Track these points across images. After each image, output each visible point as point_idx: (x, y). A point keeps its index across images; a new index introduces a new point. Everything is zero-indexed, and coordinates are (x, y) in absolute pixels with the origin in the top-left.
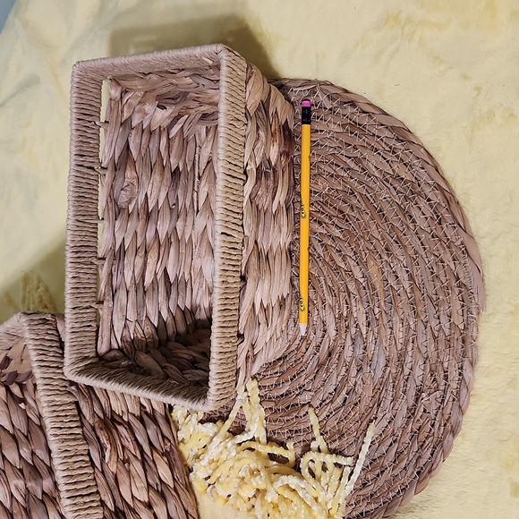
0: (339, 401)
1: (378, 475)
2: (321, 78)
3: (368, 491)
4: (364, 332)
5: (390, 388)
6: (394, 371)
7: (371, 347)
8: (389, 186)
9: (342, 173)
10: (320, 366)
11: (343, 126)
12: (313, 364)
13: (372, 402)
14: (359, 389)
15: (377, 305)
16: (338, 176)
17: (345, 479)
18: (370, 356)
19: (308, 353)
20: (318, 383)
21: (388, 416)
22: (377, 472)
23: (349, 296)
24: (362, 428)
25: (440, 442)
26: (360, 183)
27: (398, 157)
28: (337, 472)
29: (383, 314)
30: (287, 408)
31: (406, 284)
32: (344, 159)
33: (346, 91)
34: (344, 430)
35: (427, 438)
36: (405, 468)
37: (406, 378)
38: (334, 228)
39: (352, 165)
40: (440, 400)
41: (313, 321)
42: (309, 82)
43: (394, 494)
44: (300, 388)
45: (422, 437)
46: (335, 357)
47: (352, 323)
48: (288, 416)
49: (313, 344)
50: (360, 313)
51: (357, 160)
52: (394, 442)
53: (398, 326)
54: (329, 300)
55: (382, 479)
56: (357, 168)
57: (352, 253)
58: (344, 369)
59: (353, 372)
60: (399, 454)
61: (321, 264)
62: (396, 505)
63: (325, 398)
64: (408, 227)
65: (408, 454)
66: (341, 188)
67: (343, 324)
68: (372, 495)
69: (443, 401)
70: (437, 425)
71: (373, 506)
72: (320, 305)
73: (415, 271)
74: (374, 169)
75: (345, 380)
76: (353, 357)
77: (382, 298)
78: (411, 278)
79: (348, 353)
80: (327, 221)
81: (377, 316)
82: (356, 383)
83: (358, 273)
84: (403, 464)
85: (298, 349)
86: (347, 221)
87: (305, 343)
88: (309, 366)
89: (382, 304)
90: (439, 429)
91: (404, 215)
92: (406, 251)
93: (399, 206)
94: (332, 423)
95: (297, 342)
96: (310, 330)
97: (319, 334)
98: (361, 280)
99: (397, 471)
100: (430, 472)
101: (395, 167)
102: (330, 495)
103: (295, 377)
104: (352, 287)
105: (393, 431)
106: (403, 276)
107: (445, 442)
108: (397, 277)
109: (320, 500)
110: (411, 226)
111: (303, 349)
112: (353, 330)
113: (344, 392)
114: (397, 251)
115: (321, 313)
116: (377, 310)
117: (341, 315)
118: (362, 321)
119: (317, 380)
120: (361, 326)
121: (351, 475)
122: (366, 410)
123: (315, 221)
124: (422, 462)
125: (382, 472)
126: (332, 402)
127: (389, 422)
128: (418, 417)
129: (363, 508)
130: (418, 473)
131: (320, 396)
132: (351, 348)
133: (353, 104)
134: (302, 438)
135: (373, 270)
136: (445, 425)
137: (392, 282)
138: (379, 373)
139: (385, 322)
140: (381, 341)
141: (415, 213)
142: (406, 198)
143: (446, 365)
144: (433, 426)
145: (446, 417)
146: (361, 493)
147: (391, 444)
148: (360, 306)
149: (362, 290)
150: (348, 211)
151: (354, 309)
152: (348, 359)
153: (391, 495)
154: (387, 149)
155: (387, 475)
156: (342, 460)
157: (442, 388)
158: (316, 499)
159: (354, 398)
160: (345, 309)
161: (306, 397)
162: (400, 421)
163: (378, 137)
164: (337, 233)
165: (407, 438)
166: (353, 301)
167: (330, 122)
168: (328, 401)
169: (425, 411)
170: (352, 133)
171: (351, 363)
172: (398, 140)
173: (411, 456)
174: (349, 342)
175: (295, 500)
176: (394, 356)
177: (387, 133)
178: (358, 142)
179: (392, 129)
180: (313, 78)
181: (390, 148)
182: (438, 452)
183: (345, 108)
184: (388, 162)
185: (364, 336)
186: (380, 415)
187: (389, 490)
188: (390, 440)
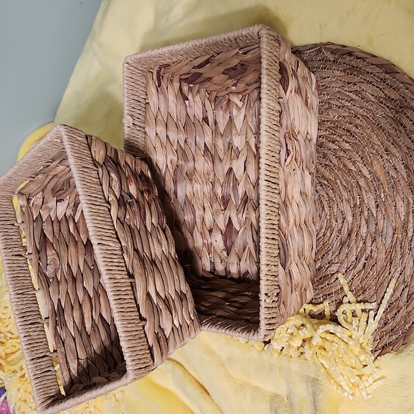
0: (360, 266)
1: (396, 314)
2: (324, 41)
3: (388, 327)
4: (374, 213)
5: (398, 249)
6: (400, 236)
7: (381, 223)
8: (383, 106)
9: (347, 104)
10: (342, 244)
11: (344, 71)
12: (337, 244)
13: (386, 262)
14: (374, 255)
15: (382, 191)
16: (343, 107)
17: (371, 320)
18: (381, 229)
19: (332, 237)
20: (342, 256)
21: (399, 269)
22: (394, 312)
23: (361, 189)
26: (362, 108)
27: (388, 84)
28: (365, 315)
29: (388, 196)
30: (321, 279)
31: (404, 172)
32: (347, 93)
33: (345, 46)
34: (366, 287)
37: (410, 239)
38: (344, 143)
39: (354, 97)
41: (334, 213)
42: (315, 45)
43: (409, 325)
44: (329, 263)
46: (353, 236)
47: (365, 207)
48: (322, 284)
49: (336, 229)
50: (370, 200)
51: (356, 93)
52: (406, 287)
53: (400, 204)
54: (345, 195)
55: (399, 316)
56: (357, 98)
57: (360, 159)
58: (361, 243)
59: (369, 243)
60: (410, 295)
61: (336, 171)
62: (412, 332)
63: (349, 266)
64: (400, 131)
66: (347, 115)
67: (358, 210)
68: (392, 330)
71: (394, 337)
72: (339, 200)
73: (409, 162)
74: (371, 97)
75: (364, 249)
76: (368, 232)
77: (385, 185)
78: (407, 167)
79: (364, 230)
80: (338, 139)
81: (383, 200)
82: (372, 250)
83: (365, 172)
85: (324, 235)
86: (353, 136)
87: (329, 230)
88: (334, 245)
89: (387, 190)
91: (397, 124)
92: (401, 149)
93: (393, 119)
94: (357, 282)
95: (323, 230)
96: (332, 220)
97: (340, 221)
98: (369, 176)
99: (409, 309)
101: (386, 92)
102: (361, 333)
103: (324, 255)
104: (362, 183)
105: (404, 279)
106: (401, 167)
108: (396, 169)
109: (353, 337)
110: (403, 130)
111: (328, 234)
112: (366, 213)
113: (363, 259)
114: (394, 150)
115: (339, 205)
116: (382, 196)
117: (355, 205)
118: (373, 205)
119: (341, 254)
120: (372, 208)
121: (375, 316)
122: (382, 269)
123: (330, 141)
125: (398, 312)
126: (354, 267)
127: (401, 274)
129: (386, 340)
131: (345, 265)
132: (365, 226)
133: (350, 54)
134: (334, 299)
135: (377, 167)
137: (392, 173)
138: (389, 240)
139: (390, 202)
140: (388, 217)
141: (405, 121)
142: (397, 112)
146: (383, 330)
147: (404, 289)
148: (370, 194)
149: (370, 183)
150: (354, 129)
151: (365, 198)
152: (364, 235)
153: (407, 326)
154: (379, 80)
155: (403, 312)
156: (368, 306)
158: (350, 337)
159: (372, 262)
160: (358, 199)
161: (334, 268)
162: (408, 272)
163: (371, 73)
164: (347, 146)
166: (364, 192)
167: (334, 70)
168: (351, 268)
170: (351, 74)
171: (366, 237)
172: (386, 73)
174: (363, 222)
175: (336, 339)
176: (399, 225)
177: (378, 70)
178: (356, 79)
179: (380, 66)
180: (318, 42)
181: (381, 79)
183: (345, 58)
184: (380, 89)
185: (375, 216)
186: (393, 270)
187: (406, 323)
188: (403, 287)
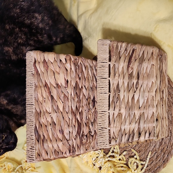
1: (151, 163)
3: (148, 168)
21: (154, 145)
22: (151, 162)
24: (146, 149)
25: (170, 152)
34: (141, 150)
35: (166, 151)
36: (160, 160)
40: (169, 139)
43: (156, 168)
45: (164, 151)
52: (156, 153)
60: (157, 156)
62: (157, 172)
65: (160, 156)
68: (150, 169)
69: (170, 140)
70: (169, 147)
84: (159, 159)
90: (169, 148)
94: (137, 148)
99: (157, 162)
100: (167, 161)
105: (156, 149)
107: (172, 152)
122: (147, 144)
124: (165, 158)
125: (153, 162)
127: (154, 147)
128: (163, 145)
130: (164, 162)
136: (171, 147)
143: (171, 129)
144: (167, 147)
145: (172, 144)
153: (155, 169)
155: (154, 163)
157: (170, 136)
162: (157, 147)
165: (160, 152)
169: (165, 143)
173: (161, 157)
182: (169, 155)
186: (151, 145)
187: (155, 167)
188: (155, 152)
